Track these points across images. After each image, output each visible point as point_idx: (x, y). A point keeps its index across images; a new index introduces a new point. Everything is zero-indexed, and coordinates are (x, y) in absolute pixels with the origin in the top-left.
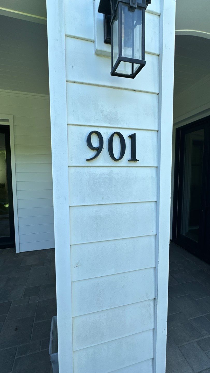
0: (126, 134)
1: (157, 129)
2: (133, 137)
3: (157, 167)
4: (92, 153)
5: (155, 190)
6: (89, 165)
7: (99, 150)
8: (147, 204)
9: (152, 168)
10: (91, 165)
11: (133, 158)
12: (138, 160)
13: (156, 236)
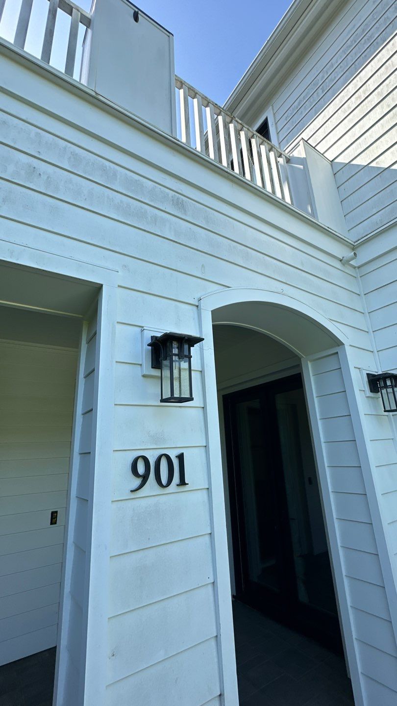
0: (173, 455)
1: (205, 445)
2: (181, 457)
3: (208, 488)
4: (137, 482)
5: (208, 518)
6: (133, 497)
7: (145, 478)
8: (200, 539)
9: (203, 490)
10: (135, 497)
11: (183, 482)
12: (188, 484)
13: (214, 583)
